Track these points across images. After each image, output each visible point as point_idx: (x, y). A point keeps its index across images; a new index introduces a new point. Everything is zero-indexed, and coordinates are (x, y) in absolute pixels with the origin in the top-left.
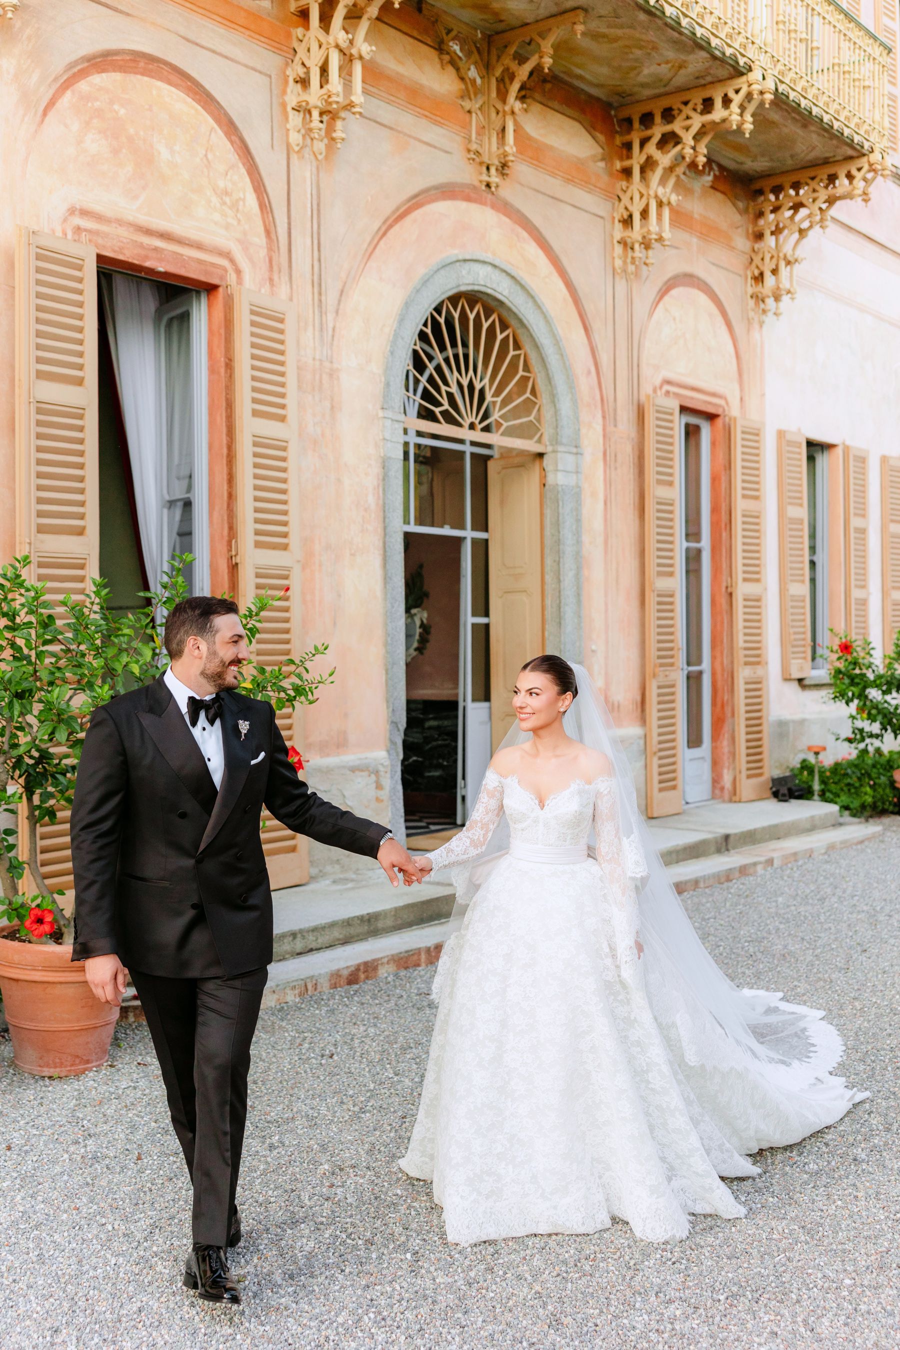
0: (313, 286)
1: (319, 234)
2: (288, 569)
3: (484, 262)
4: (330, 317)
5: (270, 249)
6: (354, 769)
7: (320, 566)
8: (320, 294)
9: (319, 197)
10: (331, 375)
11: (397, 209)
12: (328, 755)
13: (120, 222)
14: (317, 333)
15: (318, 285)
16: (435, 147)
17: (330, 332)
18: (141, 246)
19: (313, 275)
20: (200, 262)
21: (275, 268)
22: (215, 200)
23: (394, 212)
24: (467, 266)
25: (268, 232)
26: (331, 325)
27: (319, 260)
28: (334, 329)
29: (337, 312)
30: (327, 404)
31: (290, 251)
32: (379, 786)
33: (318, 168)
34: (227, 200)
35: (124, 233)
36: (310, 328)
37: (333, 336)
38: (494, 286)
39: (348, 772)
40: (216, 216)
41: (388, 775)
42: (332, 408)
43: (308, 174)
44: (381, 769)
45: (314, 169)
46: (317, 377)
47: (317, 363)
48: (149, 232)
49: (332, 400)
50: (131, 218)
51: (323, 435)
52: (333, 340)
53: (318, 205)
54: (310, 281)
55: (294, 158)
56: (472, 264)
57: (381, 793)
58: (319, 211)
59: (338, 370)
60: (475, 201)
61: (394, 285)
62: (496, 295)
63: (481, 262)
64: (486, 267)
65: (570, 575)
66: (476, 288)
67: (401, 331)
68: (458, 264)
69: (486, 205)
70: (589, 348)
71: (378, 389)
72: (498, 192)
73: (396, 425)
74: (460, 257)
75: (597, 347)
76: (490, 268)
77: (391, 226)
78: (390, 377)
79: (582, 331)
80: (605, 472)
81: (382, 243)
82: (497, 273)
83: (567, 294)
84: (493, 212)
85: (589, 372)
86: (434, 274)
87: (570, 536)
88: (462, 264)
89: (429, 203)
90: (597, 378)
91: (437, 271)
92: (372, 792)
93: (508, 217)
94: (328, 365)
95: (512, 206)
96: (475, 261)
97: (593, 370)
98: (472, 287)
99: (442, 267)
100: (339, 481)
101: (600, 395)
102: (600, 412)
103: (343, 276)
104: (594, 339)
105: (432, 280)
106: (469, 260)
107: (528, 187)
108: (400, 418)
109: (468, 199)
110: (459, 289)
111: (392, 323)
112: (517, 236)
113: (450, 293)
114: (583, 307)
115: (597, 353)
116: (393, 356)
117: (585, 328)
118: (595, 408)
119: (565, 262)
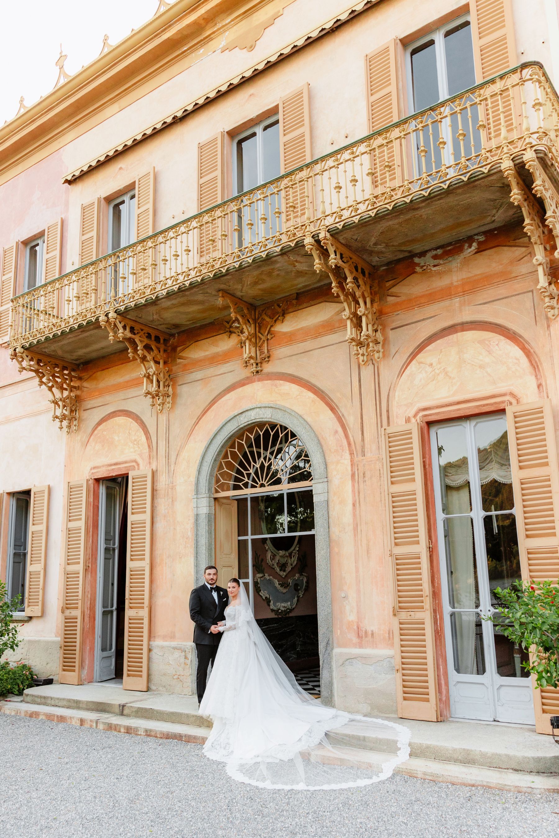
1: (169, 437)
2: (144, 567)
3: (253, 409)
4: (172, 466)
5: (150, 451)
6: (174, 648)
7: (166, 563)
8: (168, 459)
9: (169, 424)
10: (172, 488)
11: (204, 410)
12: (166, 641)
13: (103, 466)
14: (167, 475)
15: (168, 456)
16: (225, 373)
17: (172, 472)
18: (109, 470)
19: (166, 453)
20: (125, 467)
21: (151, 458)
22: (131, 445)
23: (202, 412)
24: (244, 415)
25: (149, 446)
26: (172, 469)
27: (169, 447)
28: (174, 471)
29: (175, 464)
30: (171, 500)
31: (157, 449)
32: (186, 658)
33: (169, 414)
34: (135, 443)
35: (104, 469)
36: (164, 474)
37: (174, 473)
38: (261, 416)
39: (172, 649)
40: (132, 450)
41: (190, 653)
42: (173, 501)
43: (165, 418)
44: (187, 650)
45: (167, 415)
46: (167, 491)
47: (167, 486)
48: (111, 465)
49: (173, 498)
50: (106, 463)
51: (168, 513)
52: (173, 475)
53: (169, 427)
54: (165, 456)
55: (160, 415)
56: (246, 413)
57: (187, 661)
58: (169, 429)
59: (175, 485)
60: (248, 384)
61: (202, 442)
62: (263, 420)
63: (251, 409)
64: (255, 410)
65: (322, 552)
66: (250, 422)
67: (205, 460)
68: (238, 417)
69: (254, 382)
70: (335, 419)
71: (193, 487)
72: (263, 372)
73: (203, 499)
74: (236, 414)
75: (343, 415)
76: (258, 409)
77: (201, 418)
78: (198, 480)
79: (330, 412)
80: (353, 486)
81: (196, 427)
82: (263, 409)
83: (315, 397)
84: (259, 382)
85: (336, 432)
86: (222, 428)
87: (322, 530)
88: (240, 415)
89: (220, 399)
90: (344, 433)
91: (224, 426)
92: (182, 660)
93: (269, 380)
94: (171, 485)
95: (272, 373)
96: (247, 411)
97: (340, 430)
98: (247, 423)
99: (226, 423)
100: (175, 529)
101: (347, 442)
102: (348, 452)
103: (178, 448)
104: (341, 412)
105: (222, 430)
106: (243, 412)
107: (285, 358)
108: (205, 496)
109: (244, 385)
110: (239, 428)
111: (199, 458)
112: (276, 386)
113: (233, 432)
114: (330, 398)
115: (343, 419)
116: (199, 472)
117: (332, 409)
118: (343, 450)
119: (313, 381)
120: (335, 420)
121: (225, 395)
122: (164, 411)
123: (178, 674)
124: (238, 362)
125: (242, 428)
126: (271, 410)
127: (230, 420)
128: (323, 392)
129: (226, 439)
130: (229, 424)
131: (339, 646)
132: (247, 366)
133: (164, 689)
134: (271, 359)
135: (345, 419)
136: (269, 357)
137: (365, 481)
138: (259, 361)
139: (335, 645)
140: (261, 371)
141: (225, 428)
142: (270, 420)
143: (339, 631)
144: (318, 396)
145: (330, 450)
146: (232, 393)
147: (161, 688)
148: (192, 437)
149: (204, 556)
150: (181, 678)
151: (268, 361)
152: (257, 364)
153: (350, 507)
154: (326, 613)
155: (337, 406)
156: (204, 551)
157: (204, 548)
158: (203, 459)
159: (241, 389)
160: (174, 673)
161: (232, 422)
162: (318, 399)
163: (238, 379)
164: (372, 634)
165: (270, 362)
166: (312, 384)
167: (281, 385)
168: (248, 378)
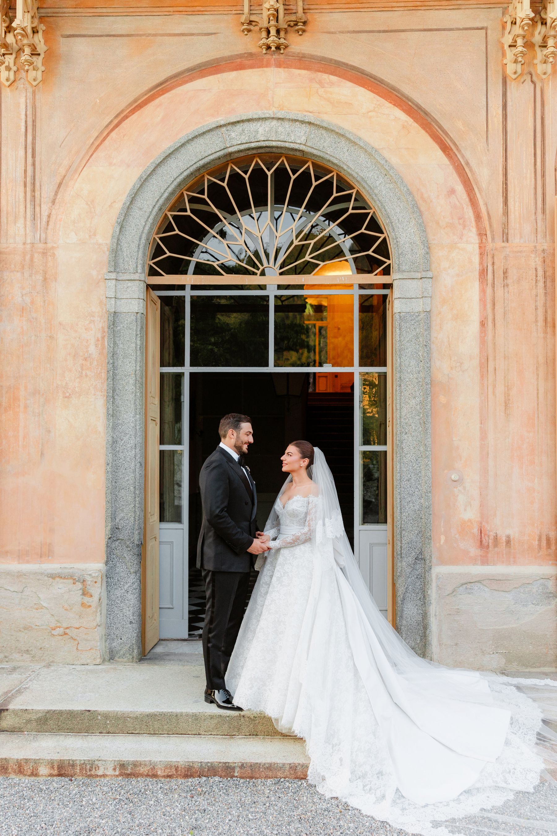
0: (25, 186)
1: (34, 144)
3: (265, 119)
4: (45, 207)
6: (53, 576)
7: (26, 407)
8: (34, 191)
9: (34, 115)
10: (44, 253)
11: (135, 101)
12: (28, 562)
14: (29, 223)
15: (31, 184)
16: (192, 35)
17: (45, 219)
19: (25, 177)
23: (130, 105)
24: (239, 128)
26: (45, 214)
27: (34, 165)
28: (49, 216)
29: (53, 202)
30: (40, 277)
32: (85, 593)
33: (34, 93)
36: (21, 221)
37: (48, 222)
38: (282, 138)
39: (46, 578)
41: (99, 585)
42: (45, 279)
43: (22, 100)
44: (88, 578)
45: (30, 95)
46: (28, 257)
47: (28, 247)
49: (45, 273)
51: (32, 303)
52: (48, 225)
53: (34, 121)
54: (22, 184)
55: (7, 92)
56: (246, 125)
57: (86, 599)
58: (34, 126)
59: (53, 248)
60: (251, 67)
61: (128, 166)
62: (287, 145)
63: (259, 119)
64: (268, 123)
65: (413, 402)
66: (253, 145)
67: (139, 203)
68: (224, 129)
69: (268, 65)
70: (451, 167)
71: (105, 256)
72: (288, 50)
73: (130, 284)
74: (222, 123)
75: (467, 164)
76: (274, 122)
77: (126, 117)
78: (118, 244)
79: (440, 153)
80: (483, 291)
81: (113, 134)
82: (287, 124)
83: (410, 121)
84: (281, 70)
85: (452, 192)
86: (183, 145)
87: (413, 363)
88: (229, 127)
89: (181, 85)
90: (469, 195)
91: (189, 141)
92: (77, 597)
93: (304, 69)
94: (41, 246)
95: (312, 57)
96: (249, 120)
97: (460, 188)
98: (246, 146)
99: (196, 137)
100: (51, 337)
101: (474, 212)
102: (474, 230)
103: (62, 171)
104: (463, 156)
105: (183, 150)
106: (238, 122)
107: (342, 32)
108: (137, 276)
109: (241, 67)
110: (226, 151)
111: (124, 198)
112: (320, 83)
113: (212, 157)
114: (440, 127)
115: (467, 170)
116: (122, 226)
117: (445, 149)
118: (464, 227)
119: (407, 89)
120: (451, 169)
121: (191, 80)
122: (20, 84)
123: (65, 625)
124: (229, 18)
125: (230, 154)
126: (305, 128)
127: (204, 133)
128: (426, 113)
129: (192, 169)
130: (201, 140)
131: (443, 562)
132: (249, 31)
133: (26, 656)
134: (308, 28)
135: (471, 170)
136: (305, 23)
137: (506, 286)
138: (283, 24)
139: (434, 560)
140: (286, 47)
141: (189, 146)
142: (302, 147)
143: (443, 538)
144: (416, 120)
145: (438, 223)
146: (211, 78)
147: (16, 656)
148: (101, 153)
149: (132, 397)
150: (72, 633)
151: (304, 31)
152: (278, 32)
153: (474, 327)
154: (417, 507)
155: (455, 144)
156: (130, 388)
157: (132, 381)
158: (131, 202)
159: (234, 74)
160: (53, 625)
161: (208, 137)
162: (415, 125)
163: (227, 53)
164: (508, 542)
165: (306, 34)
166: (403, 95)
167: (332, 84)
168: (251, 55)
